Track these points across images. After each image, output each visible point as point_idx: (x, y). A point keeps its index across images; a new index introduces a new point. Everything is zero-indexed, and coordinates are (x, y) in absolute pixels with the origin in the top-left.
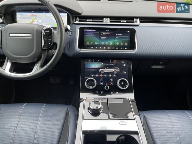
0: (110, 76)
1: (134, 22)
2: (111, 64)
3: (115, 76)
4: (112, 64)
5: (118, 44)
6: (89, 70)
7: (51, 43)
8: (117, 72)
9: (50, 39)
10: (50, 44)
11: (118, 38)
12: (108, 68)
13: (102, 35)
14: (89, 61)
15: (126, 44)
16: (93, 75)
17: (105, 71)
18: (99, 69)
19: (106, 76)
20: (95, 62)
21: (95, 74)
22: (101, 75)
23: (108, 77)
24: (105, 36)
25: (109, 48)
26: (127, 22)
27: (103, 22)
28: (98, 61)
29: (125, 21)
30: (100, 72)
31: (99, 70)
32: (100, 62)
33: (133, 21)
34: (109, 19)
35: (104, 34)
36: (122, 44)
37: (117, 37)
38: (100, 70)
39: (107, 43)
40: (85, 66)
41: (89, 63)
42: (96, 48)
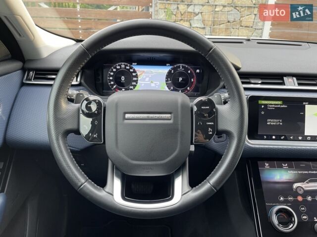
6: (272, 185)
7: (213, 132)
9: (212, 123)
10: (211, 133)
14: (267, 165)
16: (282, 199)
17: (306, 187)
18: (291, 183)
19: (309, 198)
20: (281, 167)
21: (285, 196)
22: (300, 199)
25: (309, 138)
27: (283, 84)
28: (285, 165)
30: (296, 192)
31: (292, 186)
32: (290, 167)
34: (295, 79)
38: (295, 185)
40: (261, 175)
41: (267, 169)
42: (283, 138)
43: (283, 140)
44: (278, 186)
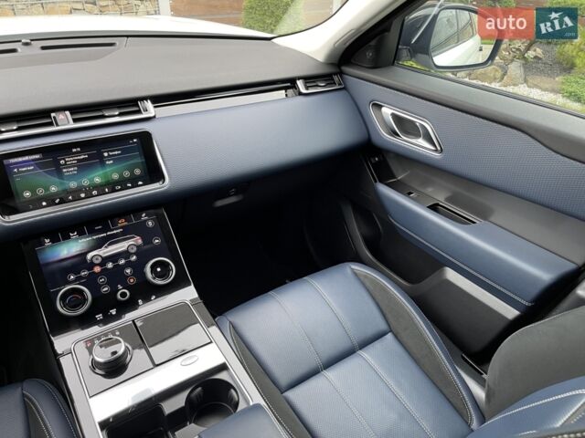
0: (122, 262)
1: (139, 112)
2: (115, 232)
3: (135, 257)
4: (118, 231)
5: (116, 176)
6: (56, 265)
8: (138, 247)
11: (111, 162)
12: (109, 245)
13: (65, 164)
14: (47, 241)
15: (138, 172)
16: (72, 277)
17: (104, 253)
18: (84, 255)
19: (110, 265)
20: (69, 237)
21: (77, 272)
22: (97, 269)
23: (117, 266)
24: (72, 165)
25: (95, 192)
26: (120, 115)
28: (74, 235)
29: (117, 113)
30: (92, 262)
31: (86, 257)
32: (81, 234)
33: (136, 109)
34: (68, 113)
35: (70, 160)
36: (127, 174)
37: (109, 160)
38: (89, 256)
39: (85, 182)
40: (40, 258)
41: (48, 246)
42: (57, 201)
43: (59, 203)
44: (65, 263)
